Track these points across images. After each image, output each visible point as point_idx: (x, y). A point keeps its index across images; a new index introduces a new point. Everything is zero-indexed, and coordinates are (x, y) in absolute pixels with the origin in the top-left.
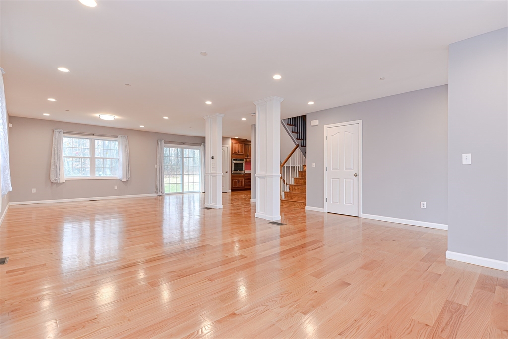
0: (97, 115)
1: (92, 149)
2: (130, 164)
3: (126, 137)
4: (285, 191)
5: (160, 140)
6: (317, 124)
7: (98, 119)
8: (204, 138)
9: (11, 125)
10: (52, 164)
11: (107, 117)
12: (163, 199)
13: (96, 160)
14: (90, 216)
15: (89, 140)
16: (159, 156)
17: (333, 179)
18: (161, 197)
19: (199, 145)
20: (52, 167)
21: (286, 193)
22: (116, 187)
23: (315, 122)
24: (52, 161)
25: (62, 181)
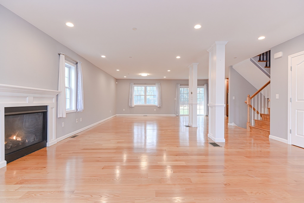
0: (140, 74)
1: (146, 91)
2: (161, 98)
3: (160, 83)
4: (256, 119)
5: (178, 84)
6: (281, 56)
7: (141, 76)
8: (207, 80)
9: (117, 83)
10: (129, 98)
11: (144, 75)
12: (179, 118)
13: (147, 96)
14: (145, 122)
15: (144, 87)
16: (177, 93)
17: (298, 111)
18: (177, 117)
19: (203, 85)
20: (130, 100)
21: (257, 121)
22: (155, 110)
23: (279, 54)
24: (130, 97)
25: (133, 106)
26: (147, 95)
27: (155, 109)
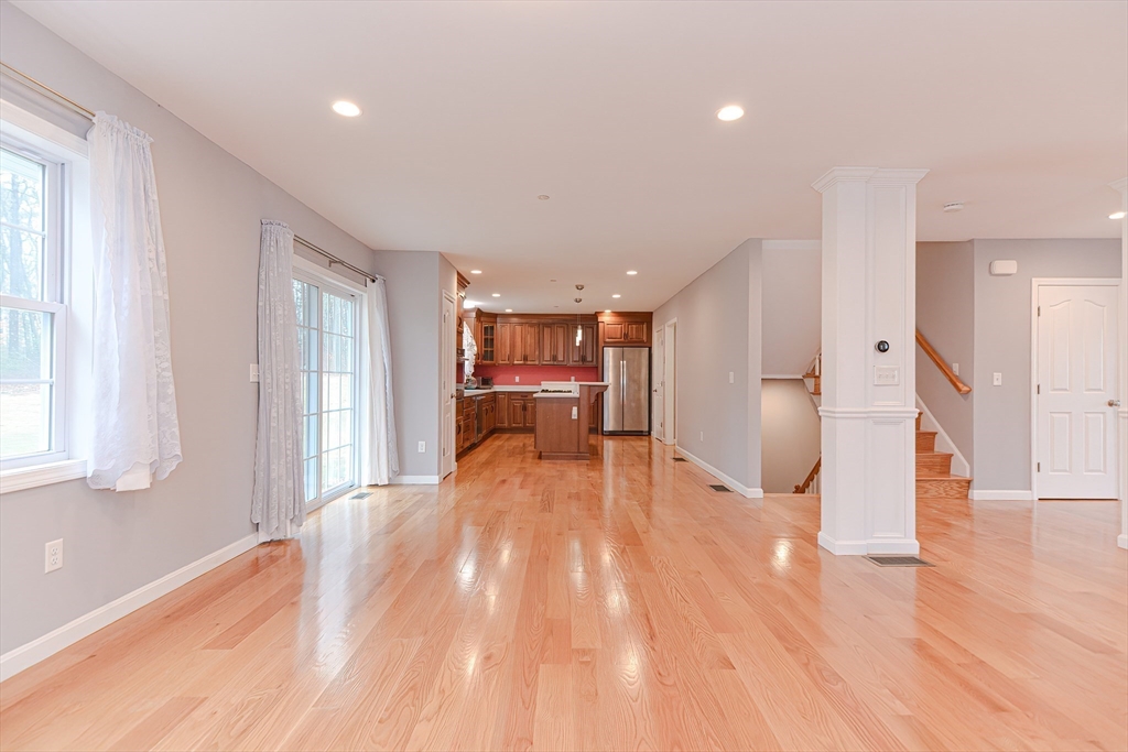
6: (1014, 271)
17: (1055, 416)
27: (55, 545)
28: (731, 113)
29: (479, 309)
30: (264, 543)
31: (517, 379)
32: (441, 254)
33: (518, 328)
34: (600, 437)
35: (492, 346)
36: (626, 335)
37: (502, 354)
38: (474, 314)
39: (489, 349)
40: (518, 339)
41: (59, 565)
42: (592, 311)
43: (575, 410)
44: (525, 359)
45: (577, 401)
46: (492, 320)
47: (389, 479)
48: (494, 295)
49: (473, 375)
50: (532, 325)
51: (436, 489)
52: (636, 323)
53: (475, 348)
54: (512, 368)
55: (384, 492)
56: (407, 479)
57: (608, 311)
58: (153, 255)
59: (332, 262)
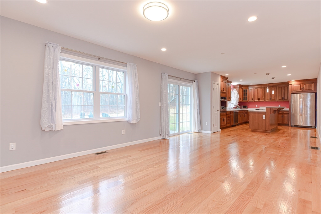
1: (96, 79)
15: (91, 67)
25: (59, 127)
26: (101, 91)
27: (123, 130)
28: (252, 19)
29: (240, 85)
30: (163, 139)
31: (257, 106)
32: (211, 72)
33: (256, 89)
34: (290, 128)
35: (247, 96)
36: (303, 89)
37: (250, 99)
38: (238, 86)
39: (245, 97)
40: (256, 93)
41: (124, 134)
42: (286, 81)
43: (264, 116)
44: (259, 99)
45: (265, 113)
46: (247, 87)
47: (198, 131)
48: (240, 80)
49: (238, 105)
50: (262, 88)
51: (210, 135)
52: (308, 83)
53: (239, 97)
54: (254, 103)
55: (197, 134)
56: (203, 131)
57: (293, 80)
58: (136, 84)
59: (181, 79)
